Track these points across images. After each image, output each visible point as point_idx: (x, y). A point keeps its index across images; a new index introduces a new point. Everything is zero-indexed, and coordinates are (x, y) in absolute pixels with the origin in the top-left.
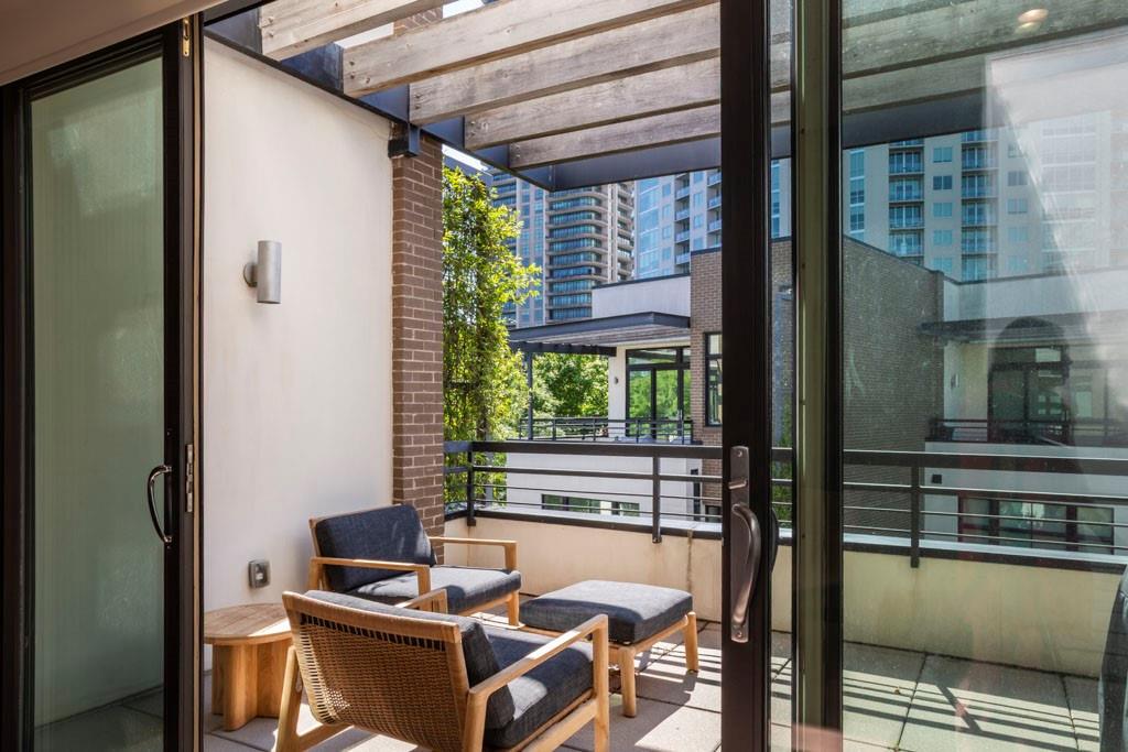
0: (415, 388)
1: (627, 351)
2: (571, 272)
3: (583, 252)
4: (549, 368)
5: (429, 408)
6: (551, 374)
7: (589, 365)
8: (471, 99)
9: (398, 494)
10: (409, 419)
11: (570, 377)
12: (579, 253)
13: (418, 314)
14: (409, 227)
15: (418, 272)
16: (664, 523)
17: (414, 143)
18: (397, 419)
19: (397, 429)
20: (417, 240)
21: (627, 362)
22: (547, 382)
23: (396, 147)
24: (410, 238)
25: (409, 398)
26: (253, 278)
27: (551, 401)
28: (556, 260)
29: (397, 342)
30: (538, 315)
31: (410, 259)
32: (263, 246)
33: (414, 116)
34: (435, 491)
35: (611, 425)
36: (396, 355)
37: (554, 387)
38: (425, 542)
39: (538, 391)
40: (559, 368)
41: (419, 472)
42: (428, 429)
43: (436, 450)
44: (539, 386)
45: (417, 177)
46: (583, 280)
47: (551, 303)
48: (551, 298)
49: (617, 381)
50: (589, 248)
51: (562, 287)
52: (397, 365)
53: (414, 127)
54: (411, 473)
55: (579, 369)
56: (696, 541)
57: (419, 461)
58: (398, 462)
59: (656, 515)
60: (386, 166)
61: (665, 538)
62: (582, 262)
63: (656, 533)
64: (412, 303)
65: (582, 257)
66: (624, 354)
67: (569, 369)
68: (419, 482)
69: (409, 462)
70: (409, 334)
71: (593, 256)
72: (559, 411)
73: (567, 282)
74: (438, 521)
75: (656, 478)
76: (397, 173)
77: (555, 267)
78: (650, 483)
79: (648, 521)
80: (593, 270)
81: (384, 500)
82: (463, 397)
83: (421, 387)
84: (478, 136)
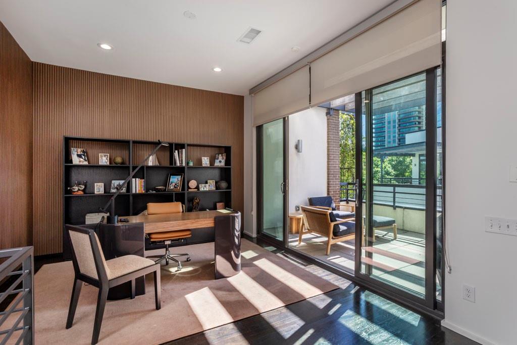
0: (333, 169)
1: (419, 155)
2: (408, 124)
3: (413, 117)
4: (393, 161)
5: (336, 174)
6: (393, 163)
7: (408, 160)
8: (344, 102)
9: (328, 194)
10: (331, 177)
11: (401, 164)
12: (411, 117)
13: (333, 152)
14: (331, 132)
15: (333, 142)
16: (396, 204)
17: (332, 112)
18: (328, 177)
19: (328, 179)
20: (333, 134)
21: (419, 158)
22: (392, 166)
23: (328, 114)
24: (331, 134)
25: (331, 172)
26: (297, 147)
27: (393, 172)
28: (401, 120)
29: (328, 159)
30: (394, 141)
31: (331, 139)
32: (299, 141)
33: (332, 106)
34: (337, 194)
35: (413, 180)
36: (328, 162)
37: (394, 167)
38: (334, 205)
39: (389, 169)
40: (397, 160)
41: (333, 189)
42: (336, 179)
43: (338, 184)
44: (389, 167)
45: (333, 120)
46: (413, 127)
47: (399, 136)
48: (399, 135)
49: (415, 165)
50: (415, 115)
51: (404, 130)
52: (328, 164)
53: (331, 109)
54: (331, 189)
55: (404, 160)
56: (405, 210)
57: (333, 187)
58: (328, 187)
59: (394, 202)
60: (325, 118)
61: (397, 209)
62: (412, 120)
63: (395, 207)
64: (332, 149)
65: (412, 118)
66: (418, 156)
67: (400, 161)
68: (333, 192)
69: (331, 187)
70: (331, 157)
71: (417, 118)
72: (396, 175)
73: (406, 128)
74: (338, 201)
75: (394, 193)
76: (328, 119)
77: (401, 123)
78: (393, 194)
79: (392, 204)
80: (417, 123)
81: (325, 195)
82: (348, 171)
83: (334, 169)
84: (348, 107)
